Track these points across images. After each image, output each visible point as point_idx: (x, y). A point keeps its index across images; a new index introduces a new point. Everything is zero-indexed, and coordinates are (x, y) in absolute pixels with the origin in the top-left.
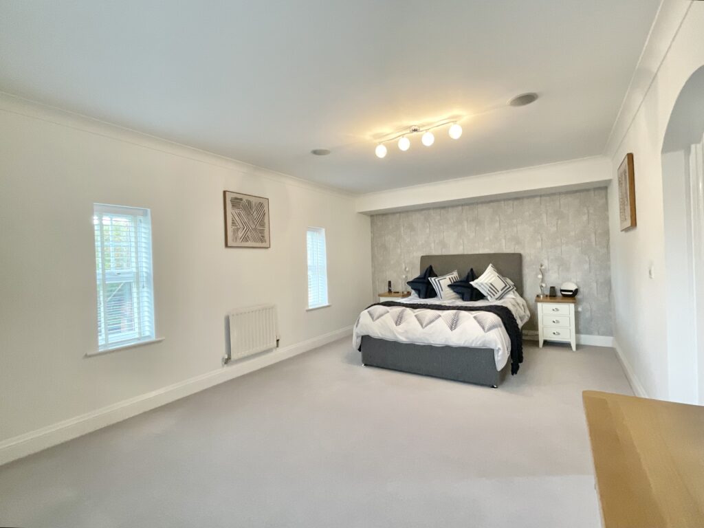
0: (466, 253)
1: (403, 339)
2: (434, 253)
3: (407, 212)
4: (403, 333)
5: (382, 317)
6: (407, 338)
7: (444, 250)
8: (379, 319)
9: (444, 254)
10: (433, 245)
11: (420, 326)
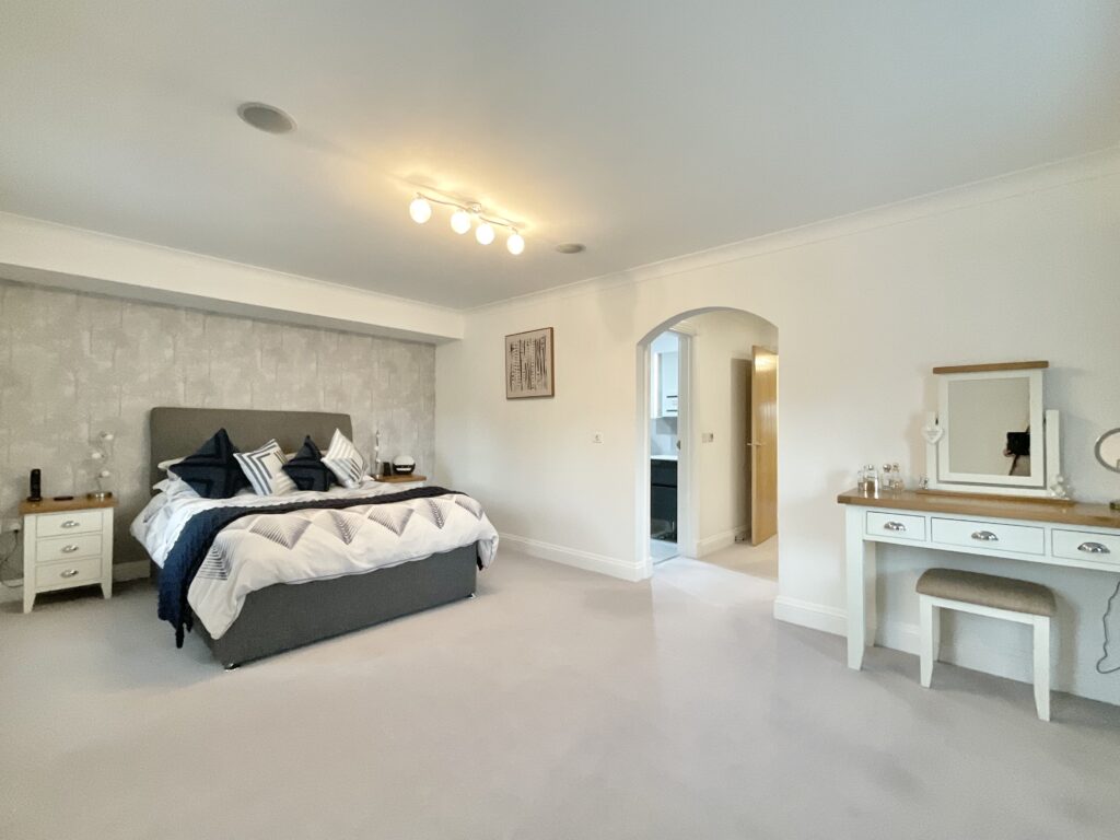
0: (256, 408)
1: (364, 565)
2: (184, 403)
3: (105, 296)
4: (362, 555)
5: (304, 536)
6: (370, 562)
7: (207, 401)
8: (301, 541)
9: (206, 406)
10: (181, 386)
11: (394, 534)
